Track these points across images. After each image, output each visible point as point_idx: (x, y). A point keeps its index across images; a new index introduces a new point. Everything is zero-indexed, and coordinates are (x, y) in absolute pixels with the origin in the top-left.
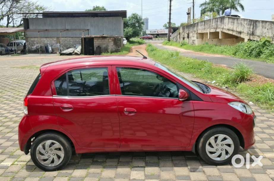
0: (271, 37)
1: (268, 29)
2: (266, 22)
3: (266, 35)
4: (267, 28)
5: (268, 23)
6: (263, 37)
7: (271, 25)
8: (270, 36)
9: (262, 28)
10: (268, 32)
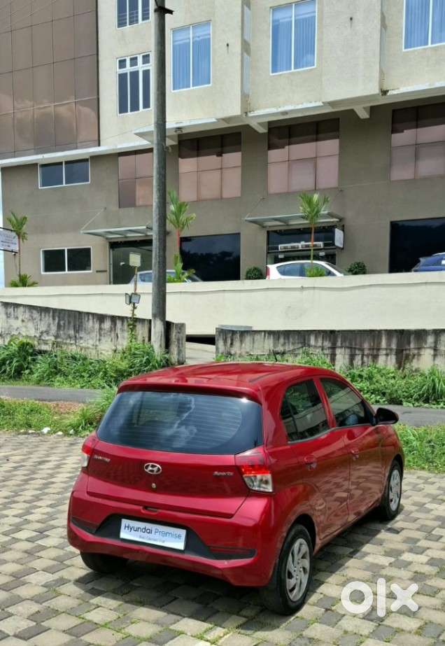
0: (35, 336)
1: (23, 321)
2: (17, 306)
3: (19, 333)
4: (20, 319)
5: (21, 309)
6: (12, 336)
7: (32, 313)
8: (33, 335)
9: (8, 317)
10: (26, 327)
